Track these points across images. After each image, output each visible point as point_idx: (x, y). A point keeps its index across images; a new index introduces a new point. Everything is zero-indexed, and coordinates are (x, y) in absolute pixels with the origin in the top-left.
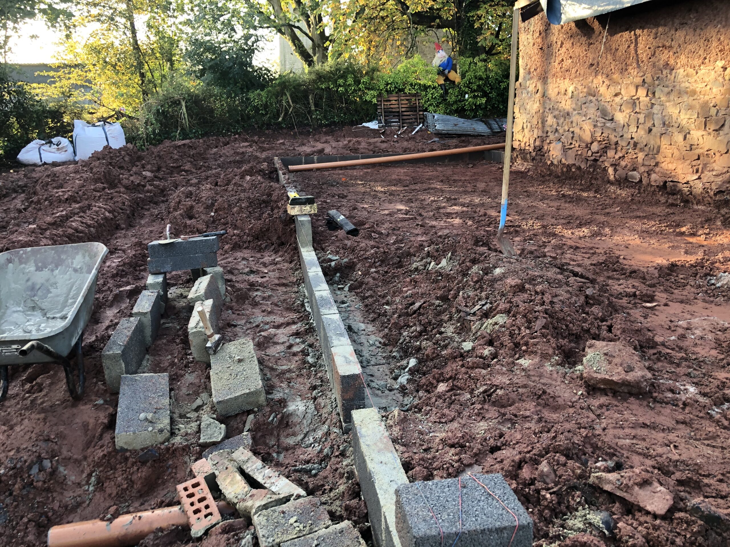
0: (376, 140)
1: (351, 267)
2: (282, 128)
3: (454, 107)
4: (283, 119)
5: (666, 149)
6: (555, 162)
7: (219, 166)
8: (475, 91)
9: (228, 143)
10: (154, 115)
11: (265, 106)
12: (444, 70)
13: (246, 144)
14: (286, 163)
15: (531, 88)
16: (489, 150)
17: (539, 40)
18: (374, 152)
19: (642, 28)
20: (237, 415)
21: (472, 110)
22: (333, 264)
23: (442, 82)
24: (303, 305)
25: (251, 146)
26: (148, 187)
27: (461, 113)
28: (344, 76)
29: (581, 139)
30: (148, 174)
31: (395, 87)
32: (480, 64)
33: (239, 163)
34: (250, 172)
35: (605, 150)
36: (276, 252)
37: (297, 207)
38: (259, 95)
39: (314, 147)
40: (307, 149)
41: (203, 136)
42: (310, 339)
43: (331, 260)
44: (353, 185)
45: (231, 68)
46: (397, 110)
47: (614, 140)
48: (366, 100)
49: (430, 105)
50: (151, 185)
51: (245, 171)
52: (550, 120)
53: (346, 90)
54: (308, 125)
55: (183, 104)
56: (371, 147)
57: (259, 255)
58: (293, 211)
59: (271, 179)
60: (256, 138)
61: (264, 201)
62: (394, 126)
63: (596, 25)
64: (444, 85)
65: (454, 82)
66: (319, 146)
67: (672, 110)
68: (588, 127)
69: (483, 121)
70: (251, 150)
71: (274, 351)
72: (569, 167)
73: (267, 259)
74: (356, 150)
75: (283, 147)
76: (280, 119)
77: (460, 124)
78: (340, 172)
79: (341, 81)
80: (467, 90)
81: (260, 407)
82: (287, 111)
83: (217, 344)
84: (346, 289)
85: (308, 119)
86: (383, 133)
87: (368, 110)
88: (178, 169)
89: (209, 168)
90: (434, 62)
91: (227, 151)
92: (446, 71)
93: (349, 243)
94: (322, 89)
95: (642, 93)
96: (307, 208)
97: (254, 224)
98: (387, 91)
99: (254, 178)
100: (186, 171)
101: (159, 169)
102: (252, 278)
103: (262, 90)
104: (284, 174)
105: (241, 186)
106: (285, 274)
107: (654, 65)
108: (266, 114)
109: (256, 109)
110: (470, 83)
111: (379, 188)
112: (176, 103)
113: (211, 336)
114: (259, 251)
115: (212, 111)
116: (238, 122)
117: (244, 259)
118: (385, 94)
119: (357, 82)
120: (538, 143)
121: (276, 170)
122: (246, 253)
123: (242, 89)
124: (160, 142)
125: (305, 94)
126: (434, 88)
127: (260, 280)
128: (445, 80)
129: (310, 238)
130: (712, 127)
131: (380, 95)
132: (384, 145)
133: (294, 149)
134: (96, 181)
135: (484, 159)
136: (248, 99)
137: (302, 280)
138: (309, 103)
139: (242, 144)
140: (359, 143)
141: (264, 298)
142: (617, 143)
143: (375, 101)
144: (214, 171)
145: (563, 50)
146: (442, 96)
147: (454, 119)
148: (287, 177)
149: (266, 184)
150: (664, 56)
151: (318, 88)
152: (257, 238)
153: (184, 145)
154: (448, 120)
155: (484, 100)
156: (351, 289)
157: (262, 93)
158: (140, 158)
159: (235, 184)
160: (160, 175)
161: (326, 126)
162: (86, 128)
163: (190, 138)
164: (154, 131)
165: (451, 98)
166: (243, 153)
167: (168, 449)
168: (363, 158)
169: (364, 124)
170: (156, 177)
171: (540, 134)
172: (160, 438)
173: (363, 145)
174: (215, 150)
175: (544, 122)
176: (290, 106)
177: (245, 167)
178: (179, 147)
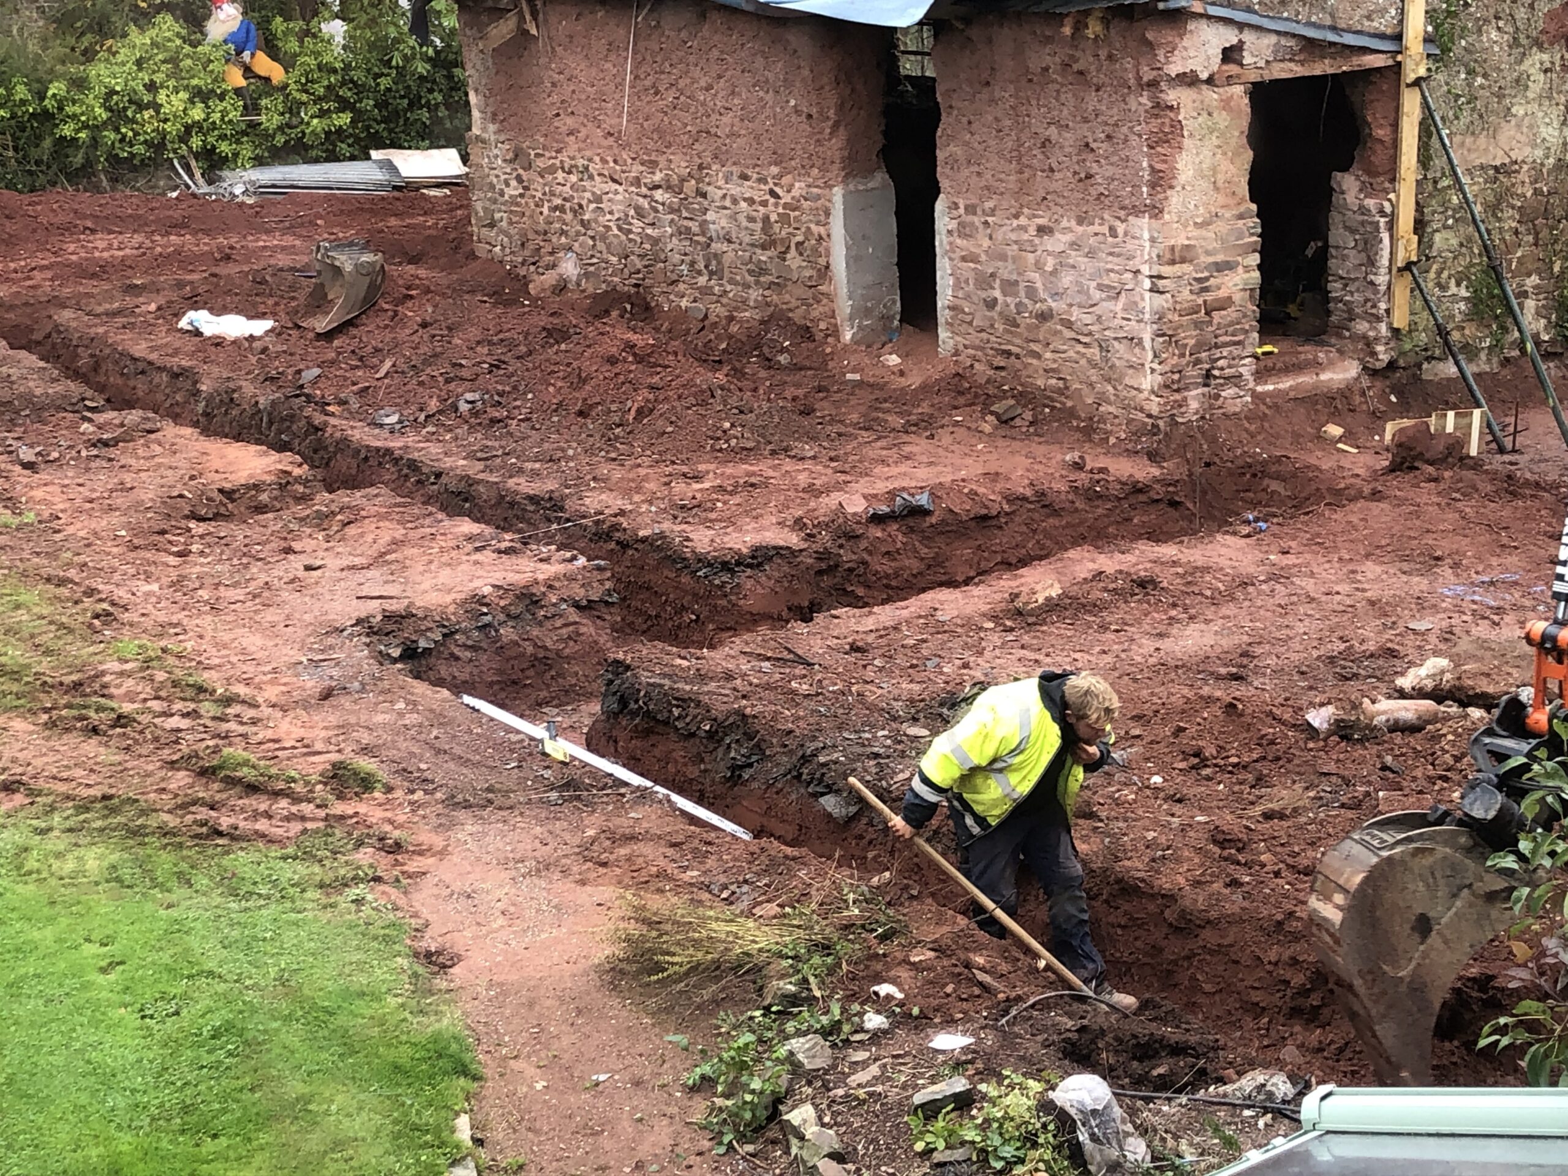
12: (239, 52)
64: (246, 88)
65: (268, 80)
92: (247, 55)
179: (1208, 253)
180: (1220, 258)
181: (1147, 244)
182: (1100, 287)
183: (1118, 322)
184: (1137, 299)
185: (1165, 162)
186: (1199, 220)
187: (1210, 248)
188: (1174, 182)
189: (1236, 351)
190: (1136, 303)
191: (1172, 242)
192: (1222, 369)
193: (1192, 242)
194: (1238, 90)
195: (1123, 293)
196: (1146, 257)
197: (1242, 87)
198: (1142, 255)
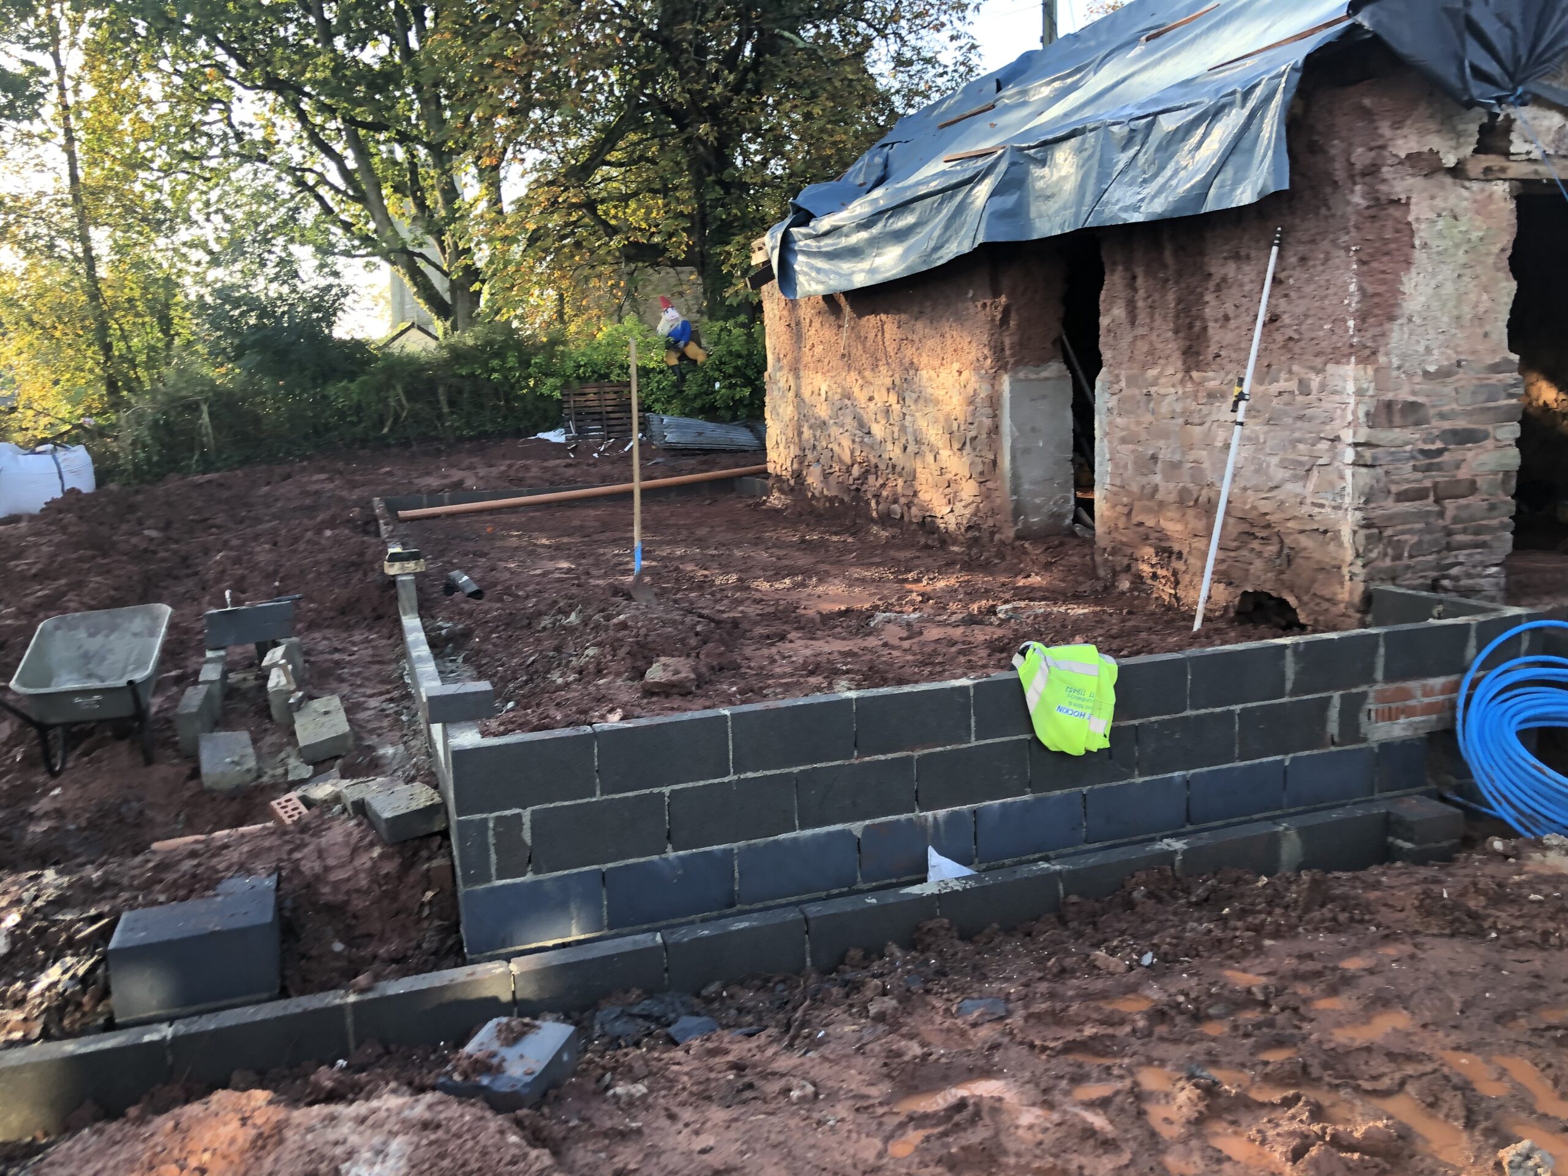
0: (557, 462)
1: (467, 634)
2: (388, 446)
3: (698, 404)
4: (391, 430)
5: (922, 476)
6: (817, 494)
7: (275, 517)
8: (730, 376)
9: (289, 476)
10: (150, 429)
11: (358, 409)
12: (676, 342)
13: (323, 476)
14: (392, 508)
15: (782, 383)
16: (740, 476)
17: (785, 313)
18: (552, 483)
19: (887, 312)
20: (324, 761)
21: (728, 407)
22: (444, 632)
23: (674, 361)
24: (401, 677)
25: (331, 480)
26: (162, 554)
27: (710, 412)
28: (500, 354)
29: (841, 461)
30: (153, 533)
31: (593, 372)
32: (736, 331)
33: (311, 510)
34: (331, 524)
35: (865, 475)
36: (370, 629)
37: (397, 565)
38: (346, 389)
39: (445, 477)
40: (433, 482)
41: (242, 463)
42: (406, 703)
43: (441, 628)
44: (503, 538)
45: (293, 343)
46: (598, 410)
47: (873, 460)
48: (542, 395)
49: (656, 400)
50: (167, 550)
51: (323, 522)
52: (807, 433)
53: (506, 378)
54: (436, 439)
55: (205, 408)
56: (548, 475)
57: (345, 635)
58: (393, 569)
59: (366, 533)
60: (340, 465)
61: (353, 564)
62: (593, 437)
63: (842, 301)
64: (678, 366)
65: (695, 361)
66: (456, 475)
67: (922, 423)
68: (846, 443)
69: (747, 427)
70: (331, 486)
71: (362, 715)
72: (831, 500)
73: (357, 638)
74: (520, 481)
75: (390, 480)
76: (385, 430)
77: (708, 433)
78: (489, 518)
79: (495, 363)
80: (716, 374)
81: (349, 751)
82: (397, 417)
83: (301, 701)
84: (460, 660)
85: (436, 428)
86: (573, 450)
87: (546, 410)
88: (204, 523)
89: (258, 520)
90: (659, 328)
91: (288, 489)
92: (681, 344)
93: (466, 606)
94: (462, 376)
95: (893, 398)
96: (411, 565)
97: (338, 593)
98: (578, 377)
99: (337, 532)
100: (218, 527)
101: (168, 526)
102: (337, 656)
103: (352, 380)
104: (386, 524)
105: (317, 543)
106: (381, 651)
107: (901, 364)
108: (360, 422)
109: (342, 414)
110: (721, 363)
111: (544, 541)
112: (193, 408)
113: (293, 692)
114: (346, 630)
115: (257, 420)
116: (306, 437)
117: (324, 638)
118: (575, 384)
119: (525, 363)
120: (795, 466)
121: (375, 520)
122: (329, 633)
123: (314, 379)
124: (160, 477)
125: (431, 385)
126: (662, 372)
127: (348, 658)
128: (680, 359)
129: (415, 603)
130: (956, 446)
131: (566, 385)
132: (570, 472)
133: (410, 483)
134: (77, 546)
135: (733, 490)
136: (325, 397)
137: (405, 655)
138: (438, 402)
139: (315, 477)
140: (527, 468)
141: (352, 675)
142: (876, 467)
143: (557, 394)
144: (268, 525)
145: (812, 332)
146: (674, 385)
147: (698, 423)
148: (390, 528)
149: (358, 539)
150: (909, 352)
151: (455, 375)
152: (343, 612)
153: (210, 482)
154: (688, 426)
155: (747, 392)
156: (466, 660)
157: (353, 386)
158: (132, 508)
159: (309, 542)
160: (174, 534)
161: (471, 439)
162: (21, 457)
163: (218, 470)
164: (148, 460)
165: (691, 388)
166: (317, 492)
167: (256, 787)
168: (530, 494)
169: (541, 435)
170: (169, 539)
171: (798, 452)
172: (249, 778)
173: (535, 471)
174: (266, 489)
175: (800, 434)
176: (403, 408)
177: (322, 517)
178: (200, 485)
179: (1442, 416)
180: (1461, 424)
181: (1352, 400)
182: (1283, 465)
183: (1306, 509)
184: (1334, 477)
185: (1384, 282)
186: (1432, 369)
187: (1446, 409)
188: (1397, 312)
189: (1478, 555)
190: (1332, 484)
191: (1389, 396)
192: (1456, 579)
193: (1420, 399)
194: (1501, 189)
195: (1315, 472)
196: (1350, 418)
197: (1507, 185)
198: (1343, 417)
